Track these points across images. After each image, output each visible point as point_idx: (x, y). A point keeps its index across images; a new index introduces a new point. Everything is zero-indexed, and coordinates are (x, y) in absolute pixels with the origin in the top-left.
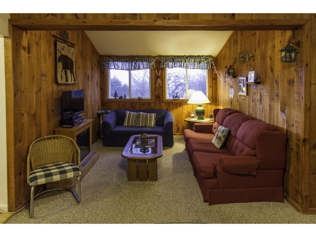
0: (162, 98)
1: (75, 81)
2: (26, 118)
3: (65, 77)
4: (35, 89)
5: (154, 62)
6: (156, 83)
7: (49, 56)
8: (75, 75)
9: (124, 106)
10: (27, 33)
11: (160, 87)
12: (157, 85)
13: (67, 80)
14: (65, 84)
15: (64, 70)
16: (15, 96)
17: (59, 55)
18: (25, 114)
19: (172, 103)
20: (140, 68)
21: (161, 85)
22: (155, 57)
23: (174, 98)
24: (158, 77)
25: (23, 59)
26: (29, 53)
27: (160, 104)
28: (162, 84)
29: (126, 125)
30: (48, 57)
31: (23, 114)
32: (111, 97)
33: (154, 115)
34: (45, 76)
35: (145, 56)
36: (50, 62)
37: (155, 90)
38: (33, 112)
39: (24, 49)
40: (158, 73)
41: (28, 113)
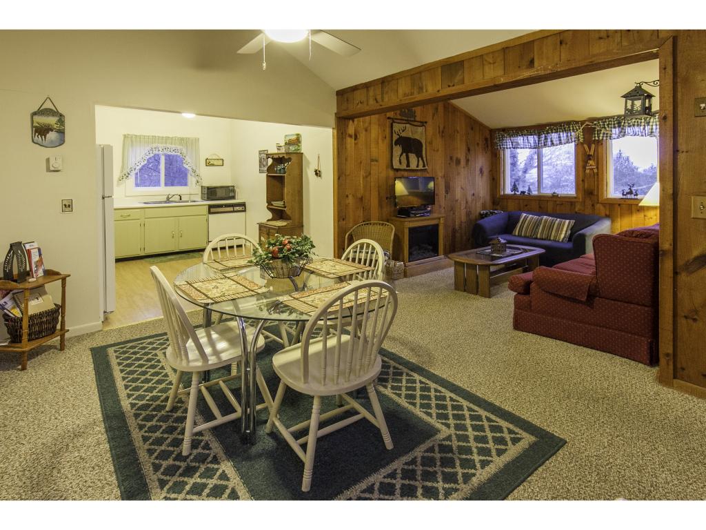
0: (598, 195)
1: (424, 166)
2: (350, 200)
3: (406, 162)
4: (362, 173)
5: (581, 130)
6: (584, 168)
7: (383, 140)
8: (425, 159)
9: (526, 206)
10: (353, 121)
11: (594, 175)
12: (588, 171)
13: (408, 165)
14: (405, 170)
15: (404, 154)
16: (339, 179)
17: (395, 137)
18: (350, 197)
19: (619, 205)
20: (553, 144)
21: (595, 171)
22: (583, 122)
23: (623, 194)
24: (589, 157)
25: (348, 146)
26: (355, 139)
27: (593, 205)
28: (597, 168)
29: (517, 234)
30: (380, 141)
31: (347, 196)
32: (508, 191)
33: (569, 223)
34: (377, 161)
35: (562, 123)
36: (383, 147)
37: (583, 181)
38: (359, 196)
39: (351, 136)
40: (590, 150)
41: (353, 196)
